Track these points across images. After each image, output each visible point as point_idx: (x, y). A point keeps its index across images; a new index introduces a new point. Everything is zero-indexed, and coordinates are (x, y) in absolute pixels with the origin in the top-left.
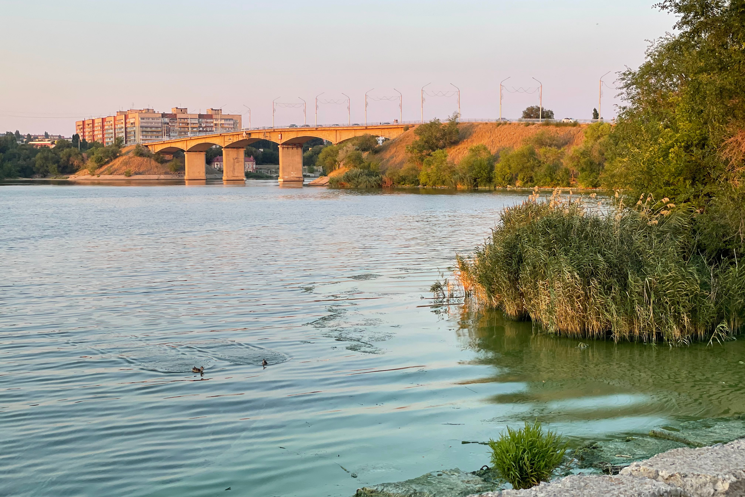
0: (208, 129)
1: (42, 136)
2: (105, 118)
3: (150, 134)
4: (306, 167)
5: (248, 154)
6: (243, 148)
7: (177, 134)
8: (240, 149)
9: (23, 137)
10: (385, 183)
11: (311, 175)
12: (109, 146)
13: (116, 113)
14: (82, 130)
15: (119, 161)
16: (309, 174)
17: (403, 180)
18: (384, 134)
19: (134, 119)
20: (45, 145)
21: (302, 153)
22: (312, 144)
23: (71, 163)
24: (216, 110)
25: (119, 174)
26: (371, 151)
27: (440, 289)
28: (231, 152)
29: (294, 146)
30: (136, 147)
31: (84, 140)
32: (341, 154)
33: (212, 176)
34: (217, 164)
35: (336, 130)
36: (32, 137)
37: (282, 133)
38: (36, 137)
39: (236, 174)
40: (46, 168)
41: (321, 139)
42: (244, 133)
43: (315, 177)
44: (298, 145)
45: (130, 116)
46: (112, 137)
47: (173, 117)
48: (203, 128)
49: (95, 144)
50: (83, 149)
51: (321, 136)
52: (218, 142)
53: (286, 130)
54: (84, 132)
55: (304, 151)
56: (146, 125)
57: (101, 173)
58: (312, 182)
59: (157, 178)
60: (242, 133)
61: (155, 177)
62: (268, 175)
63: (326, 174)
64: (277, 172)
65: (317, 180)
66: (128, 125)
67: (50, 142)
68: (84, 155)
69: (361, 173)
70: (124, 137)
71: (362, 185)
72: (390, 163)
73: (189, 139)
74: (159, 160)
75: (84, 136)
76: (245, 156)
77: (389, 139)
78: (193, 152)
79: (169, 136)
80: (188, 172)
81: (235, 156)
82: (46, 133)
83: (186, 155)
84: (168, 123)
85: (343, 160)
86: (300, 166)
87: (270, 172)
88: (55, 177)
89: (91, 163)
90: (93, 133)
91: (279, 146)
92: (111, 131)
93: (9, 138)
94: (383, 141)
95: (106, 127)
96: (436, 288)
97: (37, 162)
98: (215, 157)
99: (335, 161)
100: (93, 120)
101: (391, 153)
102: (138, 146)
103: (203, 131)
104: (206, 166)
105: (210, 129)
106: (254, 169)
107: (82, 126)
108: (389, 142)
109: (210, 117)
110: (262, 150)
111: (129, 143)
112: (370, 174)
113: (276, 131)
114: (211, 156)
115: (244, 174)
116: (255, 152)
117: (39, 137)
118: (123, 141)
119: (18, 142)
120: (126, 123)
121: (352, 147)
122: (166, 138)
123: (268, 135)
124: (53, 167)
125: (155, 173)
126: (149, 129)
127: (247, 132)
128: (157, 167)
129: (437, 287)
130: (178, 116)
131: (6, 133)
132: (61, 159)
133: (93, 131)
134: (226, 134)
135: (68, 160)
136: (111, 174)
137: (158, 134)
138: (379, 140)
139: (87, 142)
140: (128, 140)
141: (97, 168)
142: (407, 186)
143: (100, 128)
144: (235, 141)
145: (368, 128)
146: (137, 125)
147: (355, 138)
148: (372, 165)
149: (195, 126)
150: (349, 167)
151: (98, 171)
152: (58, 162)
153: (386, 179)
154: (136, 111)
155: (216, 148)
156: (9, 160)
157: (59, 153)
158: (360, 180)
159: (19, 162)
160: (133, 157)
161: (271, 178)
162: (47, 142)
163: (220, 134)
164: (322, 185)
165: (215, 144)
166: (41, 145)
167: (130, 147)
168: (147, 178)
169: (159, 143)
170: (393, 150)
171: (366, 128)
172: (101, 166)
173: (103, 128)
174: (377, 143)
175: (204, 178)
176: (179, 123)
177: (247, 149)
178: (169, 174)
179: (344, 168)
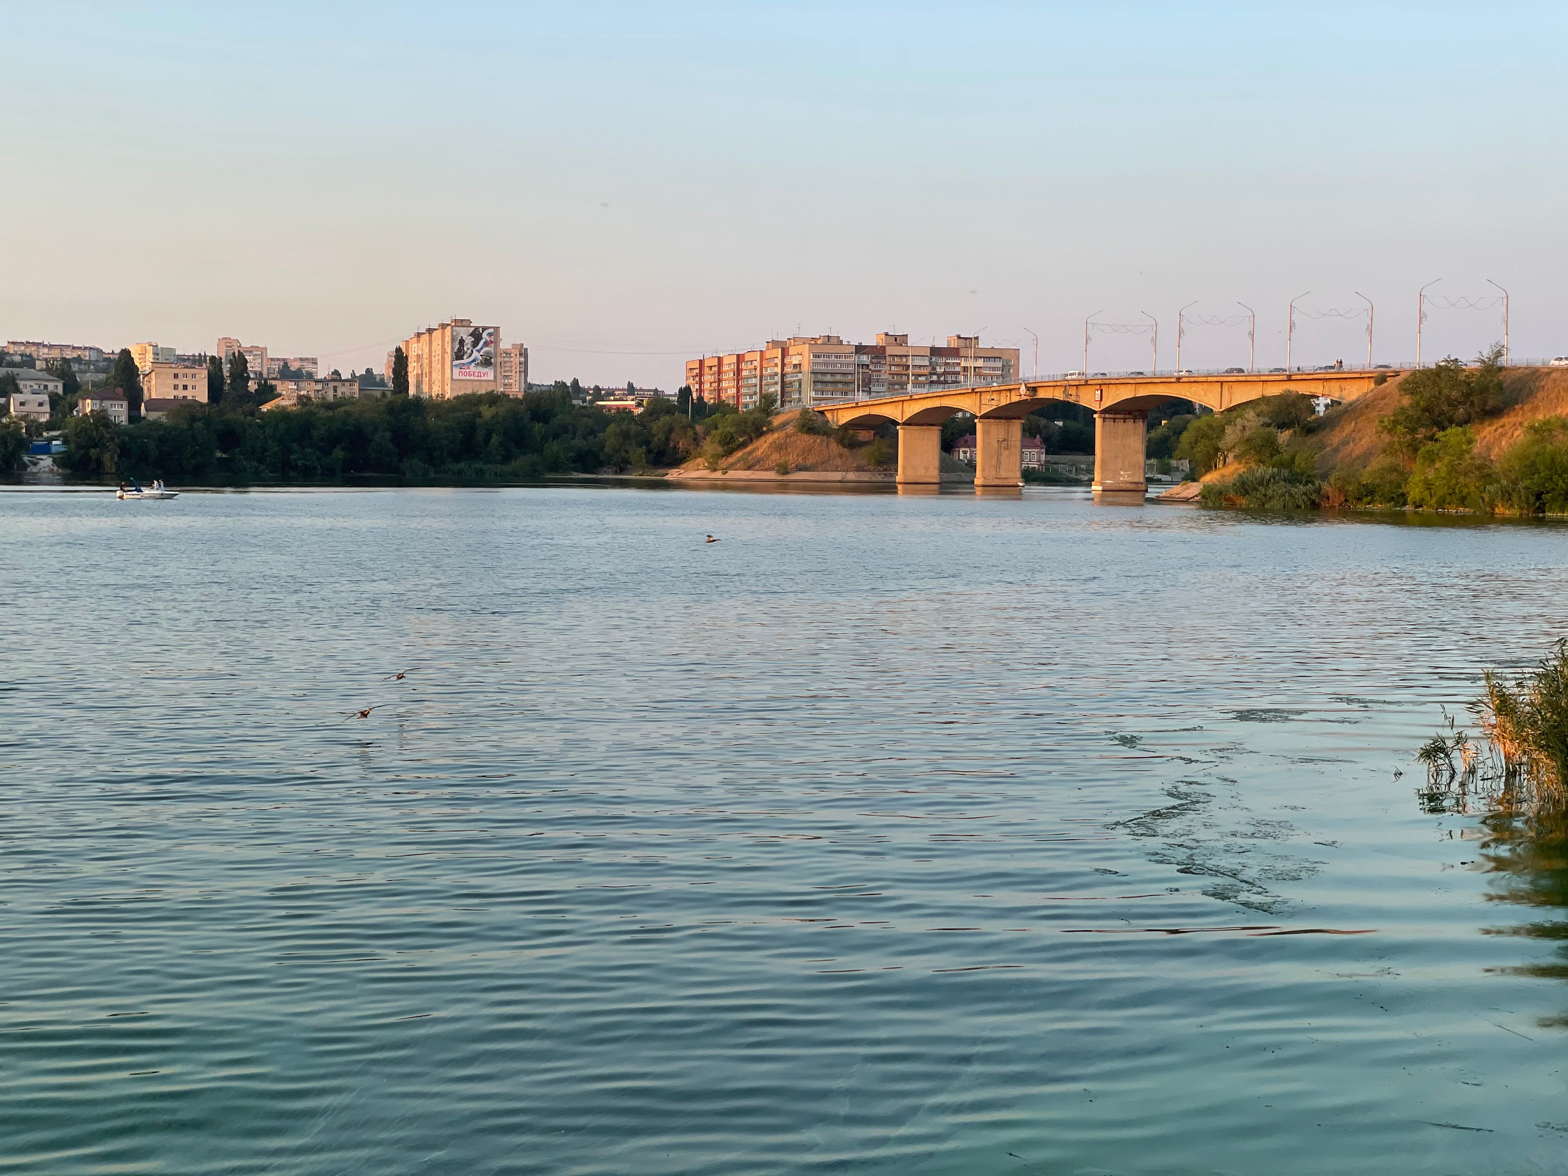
0: (949, 379)
1: (623, 390)
2: (744, 354)
3: (830, 387)
4: (1153, 461)
5: (1030, 432)
6: (1019, 418)
7: (884, 389)
8: (1013, 421)
9: (586, 391)
10: (1328, 498)
11: (1164, 478)
12: (747, 412)
13: (766, 344)
14: (697, 379)
15: (765, 442)
16: (1159, 476)
17: (1369, 492)
18: (1330, 391)
19: (800, 357)
20: (626, 409)
21: (1145, 429)
22: (1169, 412)
23: (672, 445)
24: (966, 339)
25: (766, 470)
26: (1297, 429)
27: (1442, 755)
28: (993, 427)
29: (1127, 416)
30: (801, 414)
31: (700, 398)
32: (1231, 435)
33: (953, 476)
34: (965, 453)
35: (1222, 383)
36: (603, 392)
37: (1103, 387)
38: (610, 393)
39: (1003, 474)
40: (623, 454)
41: (1191, 402)
42: (1023, 387)
43: (1172, 483)
44: (1137, 413)
45: (792, 350)
46: (755, 393)
47: (877, 353)
48: (939, 375)
49: (721, 407)
50: (697, 417)
51: (1188, 394)
52: (967, 405)
53: (1113, 382)
54: (701, 383)
55: (1150, 427)
56: (823, 368)
57: (731, 467)
58: (1164, 494)
59: (840, 479)
60: (1017, 387)
61: (837, 476)
62: (1071, 476)
63: (1196, 477)
64: (1090, 471)
65: (1176, 490)
66: (788, 369)
67: (633, 403)
68: (699, 428)
69: (1273, 476)
70: (779, 393)
71: (1277, 504)
72: (1340, 455)
73: (908, 398)
74: (846, 441)
75: (700, 390)
76: (1023, 436)
77: (1339, 403)
78: (916, 425)
79: (870, 392)
80: (904, 468)
81: (1001, 436)
82: (630, 385)
83: (901, 432)
84: (868, 366)
85: (1234, 447)
86: (1141, 458)
87: (1076, 470)
88: (641, 472)
89: (710, 446)
90: (719, 385)
91: (1095, 416)
92: (754, 381)
93: (558, 393)
94: (1327, 406)
95: (744, 373)
96: (1434, 751)
97: (608, 443)
98: (961, 436)
99: (1217, 450)
100: (720, 359)
101: (1344, 434)
102: (805, 412)
103: (938, 382)
104: (941, 455)
105: (954, 379)
106: (1043, 462)
107: (698, 371)
108: (1340, 408)
109: (953, 352)
110: (1060, 424)
111: (787, 406)
112: (1293, 480)
113: (1089, 382)
114: (953, 434)
115: (1018, 474)
116: (1046, 427)
117: (617, 393)
118: (776, 401)
119: (575, 402)
120: (783, 365)
121: (1256, 419)
122: (861, 397)
123: (1072, 391)
124: (638, 453)
125: (837, 467)
126: (828, 378)
127: (1029, 385)
128: (841, 456)
129: (1436, 751)
130: (890, 351)
131: (553, 384)
132: (655, 436)
133: (720, 381)
134: (984, 390)
135: (668, 439)
136: (749, 468)
137: (846, 388)
138: (1318, 405)
139: (705, 404)
140: (787, 399)
141: (723, 456)
142: (1377, 507)
143: (732, 375)
144: (1003, 403)
145: (1293, 378)
146: (806, 368)
147: (1264, 399)
148: (1297, 460)
149: (922, 371)
150: (1246, 463)
151: (723, 463)
152: (647, 442)
153: (1329, 489)
154: (804, 341)
155: (964, 418)
156: (556, 437)
157: (651, 424)
158: (1270, 492)
159: (573, 442)
160: (793, 434)
161: (1077, 483)
162: (630, 403)
163: (973, 389)
164: (1186, 501)
165: (961, 410)
166: (618, 408)
167: (788, 413)
168: (821, 479)
169: (847, 406)
170: (1349, 427)
171: (1289, 379)
172: (730, 453)
173: (738, 375)
174: (1313, 411)
175: (935, 481)
176: (890, 365)
177: (1028, 420)
178: (864, 471)
179: (1236, 466)
